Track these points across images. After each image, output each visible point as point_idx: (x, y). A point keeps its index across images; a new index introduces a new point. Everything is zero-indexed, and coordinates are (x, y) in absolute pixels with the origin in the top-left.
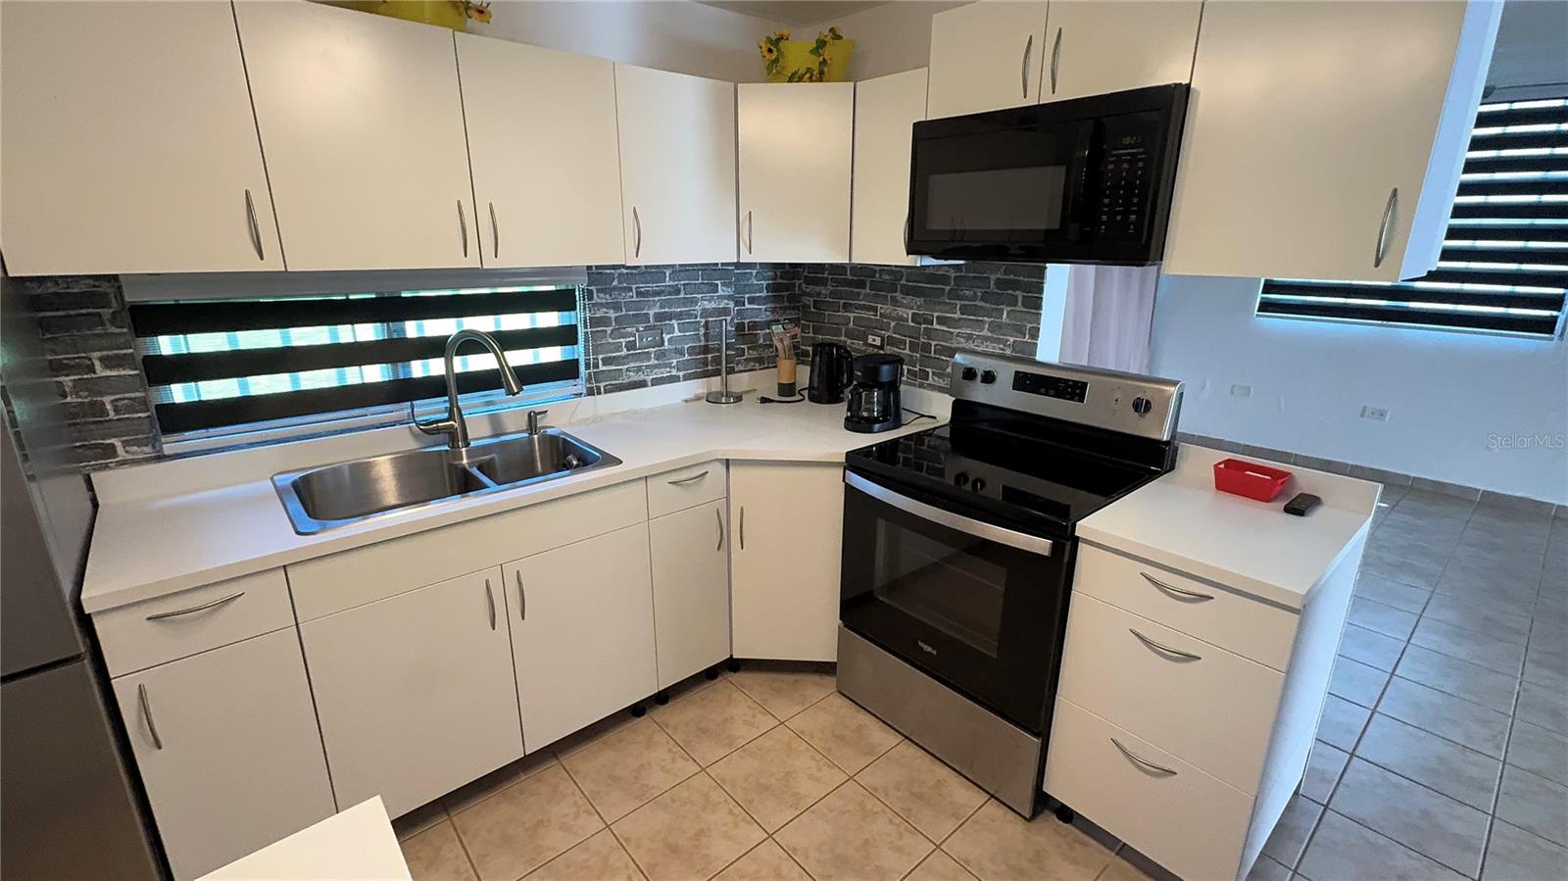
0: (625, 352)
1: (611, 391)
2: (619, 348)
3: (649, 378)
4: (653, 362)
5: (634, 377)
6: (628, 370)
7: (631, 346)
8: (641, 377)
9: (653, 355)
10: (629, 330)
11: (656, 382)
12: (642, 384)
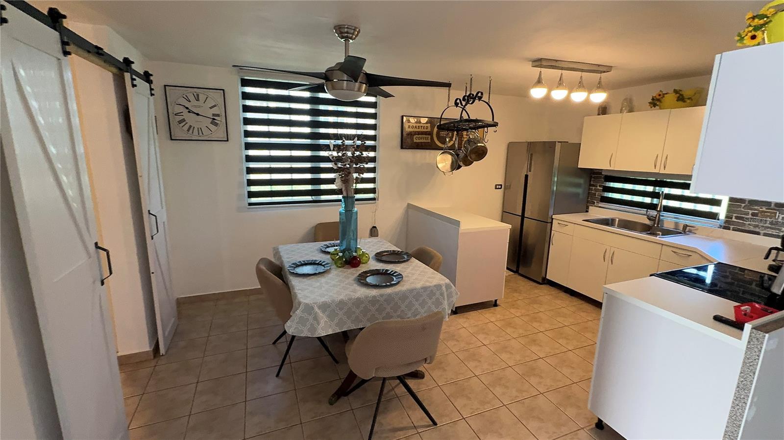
0: (750, 216)
1: (735, 231)
2: (747, 214)
3: (762, 232)
4: (767, 225)
5: (752, 228)
6: (749, 224)
7: (753, 214)
8: (757, 230)
9: (768, 222)
10: (756, 207)
11: (765, 235)
12: (758, 233)
